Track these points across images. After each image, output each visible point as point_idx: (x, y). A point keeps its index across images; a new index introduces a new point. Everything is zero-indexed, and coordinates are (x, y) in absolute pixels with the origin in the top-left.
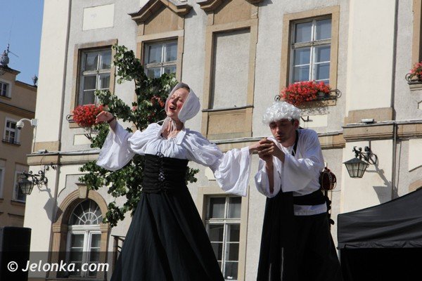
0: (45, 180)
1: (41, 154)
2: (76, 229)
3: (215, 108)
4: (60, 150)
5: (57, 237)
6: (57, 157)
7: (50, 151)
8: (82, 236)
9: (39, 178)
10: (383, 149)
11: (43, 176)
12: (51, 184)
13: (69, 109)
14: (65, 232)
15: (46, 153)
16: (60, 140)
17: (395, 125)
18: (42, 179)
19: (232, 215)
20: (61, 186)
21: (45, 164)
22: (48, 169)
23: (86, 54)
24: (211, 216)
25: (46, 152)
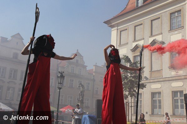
3: (153, 70)
19: (159, 97)
24: (153, 98)
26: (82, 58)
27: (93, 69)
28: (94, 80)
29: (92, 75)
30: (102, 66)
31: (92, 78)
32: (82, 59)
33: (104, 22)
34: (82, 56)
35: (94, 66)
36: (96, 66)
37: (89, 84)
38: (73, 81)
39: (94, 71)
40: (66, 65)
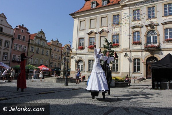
1: (73, 53)
2: (79, 64)
3: (101, 47)
5: (76, 65)
7: (75, 53)
8: (80, 65)
9: (73, 57)
10: (128, 53)
12: (75, 57)
13: (78, 47)
14: (77, 64)
16: (76, 51)
17: (130, 50)
20: (77, 58)
23: (80, 39)
27: (50, 43)
28: (51, 50)
29: (50, 47)
31: (50, 48)
33: (70, 14)
34: (44, 33)
35: (51, 40)
36: (52, 41)
37: (48, 51)
38: (38, 49)
39: (51, 44)
40: (34, 39)
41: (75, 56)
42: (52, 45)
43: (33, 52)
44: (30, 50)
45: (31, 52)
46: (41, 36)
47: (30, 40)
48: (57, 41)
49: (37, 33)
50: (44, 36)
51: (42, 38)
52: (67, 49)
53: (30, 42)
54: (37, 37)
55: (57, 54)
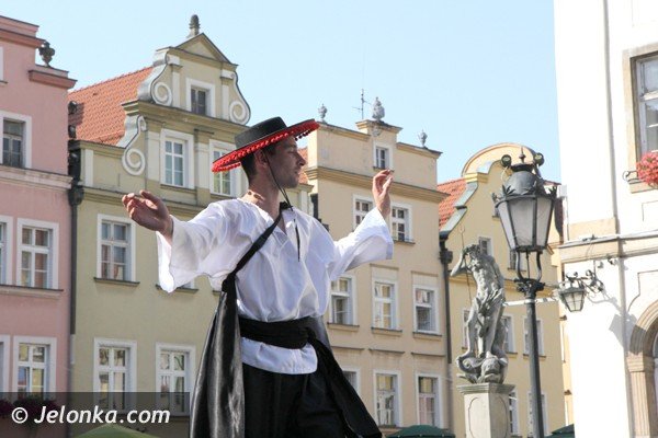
0: (598, 284)
1: (585, 242)
4: (617, 232)
6: (616, 243)
7: (600, 236)
9: (588, 282)
11: (595, 280)
15: (594, 241)
16: (616, 216)
18: (593, 284)
20: (630, 292)
21: (595, 259)
22: (601, 266)
23: (643, 65)
25: (593, 238)
26: (227, 73)
30: (360, 125)
32: (232, 81)
34: (220, 60)
39: (313, 162)
40: (129, 134)
41: (608, 274)
42: (322, 172)
43: (125, 282)
44: (92, 263)
45: (105, 279)
46: (200, 98)
47: (88, 157)
48: (379, 125)
49: (147, 71)
50: (226, 88)
51: (212, 111)
52: (511, 199)
53: (88, 177)
54: (153, 113)
55: (387, 277)
